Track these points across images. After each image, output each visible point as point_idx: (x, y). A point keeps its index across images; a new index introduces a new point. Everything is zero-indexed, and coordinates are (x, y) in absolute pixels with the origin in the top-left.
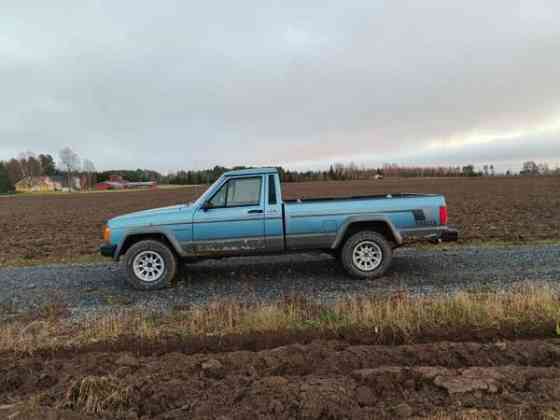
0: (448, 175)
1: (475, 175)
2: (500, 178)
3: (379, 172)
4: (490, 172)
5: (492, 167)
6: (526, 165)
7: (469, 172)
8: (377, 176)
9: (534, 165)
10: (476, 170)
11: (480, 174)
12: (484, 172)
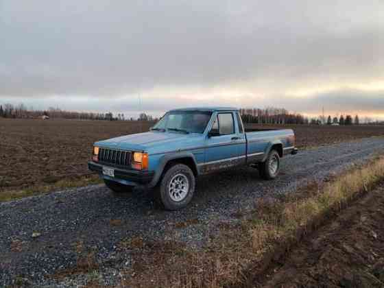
0: (97, 118)
1: (114, 119)
2: (127, 122)
3: (46, 113)
4: (122, 118)
5: (123, 115)
6: (142, 115)
7: (109, 117)
8: (44, 117)
9: (145, 115)
10: (114, 117)
11: (117, 119)
12: (119, 118)
